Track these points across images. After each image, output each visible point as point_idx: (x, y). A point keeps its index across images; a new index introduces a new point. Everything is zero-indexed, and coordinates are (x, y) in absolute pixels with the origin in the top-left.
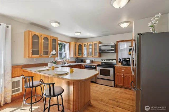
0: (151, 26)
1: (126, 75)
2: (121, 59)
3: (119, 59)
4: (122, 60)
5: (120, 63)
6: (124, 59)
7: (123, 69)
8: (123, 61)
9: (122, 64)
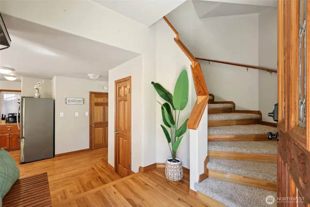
0: (37, 89)
1: (13, 134)
2: (5, 116)
3: (3, 115)
4: (7, 117)
5: (4, 121)
6: (11, 115)
7: (9, 128)
8: (9, 117)
9: (7, 121)
